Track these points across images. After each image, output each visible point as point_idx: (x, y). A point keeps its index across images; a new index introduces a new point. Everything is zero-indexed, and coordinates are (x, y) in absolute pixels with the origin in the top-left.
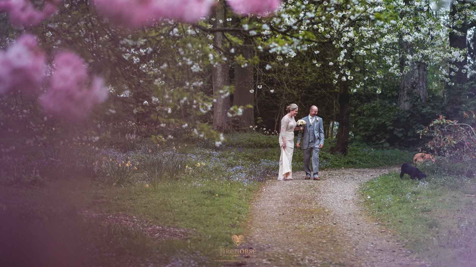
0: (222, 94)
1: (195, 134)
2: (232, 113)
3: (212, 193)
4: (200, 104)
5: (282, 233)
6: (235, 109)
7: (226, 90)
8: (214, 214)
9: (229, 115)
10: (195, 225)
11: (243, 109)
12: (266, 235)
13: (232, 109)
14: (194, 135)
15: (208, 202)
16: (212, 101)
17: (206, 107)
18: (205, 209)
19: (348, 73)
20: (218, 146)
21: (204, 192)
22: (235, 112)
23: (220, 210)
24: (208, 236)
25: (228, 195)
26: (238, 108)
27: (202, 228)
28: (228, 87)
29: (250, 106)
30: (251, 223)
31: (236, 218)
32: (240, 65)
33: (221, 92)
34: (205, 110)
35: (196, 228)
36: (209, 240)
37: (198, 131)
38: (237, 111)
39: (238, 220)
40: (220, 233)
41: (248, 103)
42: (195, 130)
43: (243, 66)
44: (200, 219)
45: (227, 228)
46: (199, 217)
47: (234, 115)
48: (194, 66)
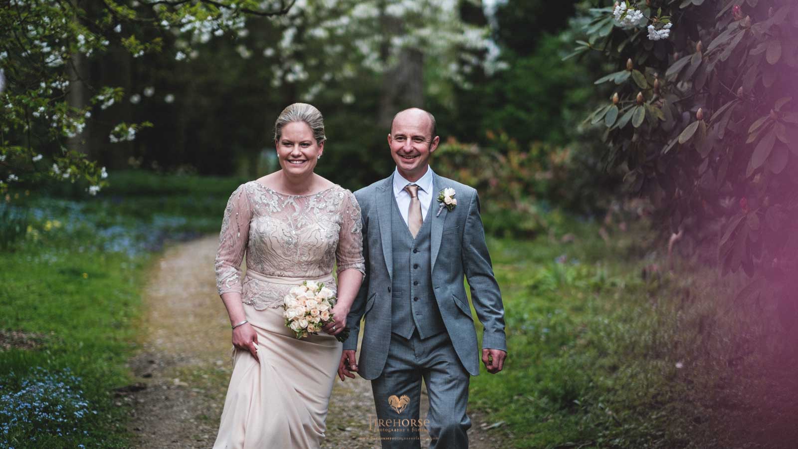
0: (102, 102)
1: (55, 173)
2: (118, 135)
3: (76, 273)
4: (64, 122)
5: (202, 335)
6: (122, 130)
7: (108, 96)
8: (82, 308)
9: (113, 139)
10: (53, 325)
11: (135, 129)
12: (176, 339)
13: (117, 129)
14: (52, 174)
15: (71, 287)
16: (84, 115)
17: (75, 128)
18: (67, 299)
19: (298, 67)
20: (95, 194)
21: (62, 272)
22: (122, 133)
23: (94, 301)
24: (78, 344)
25: (103, 276)
26: (128, 127)
27: (66, 331)
28: (112, 90)
29: (148, 124)
30: (148, 321)
31: (122, 313)
32: (132, 54)
33: (101, 98)
34: (73, 133)
35: (56, 331)
36: (80, 350)
37: (60, 169)
38: (127, 132)
39: (126, 315)
40: (97, 338)
41: (145, 120)
42: (55, 166)
43: (136, 55)
44: (61, 316)
45: (108, 330)
46: (59, 312)
47: (122, 139)
48: (52, 57)
